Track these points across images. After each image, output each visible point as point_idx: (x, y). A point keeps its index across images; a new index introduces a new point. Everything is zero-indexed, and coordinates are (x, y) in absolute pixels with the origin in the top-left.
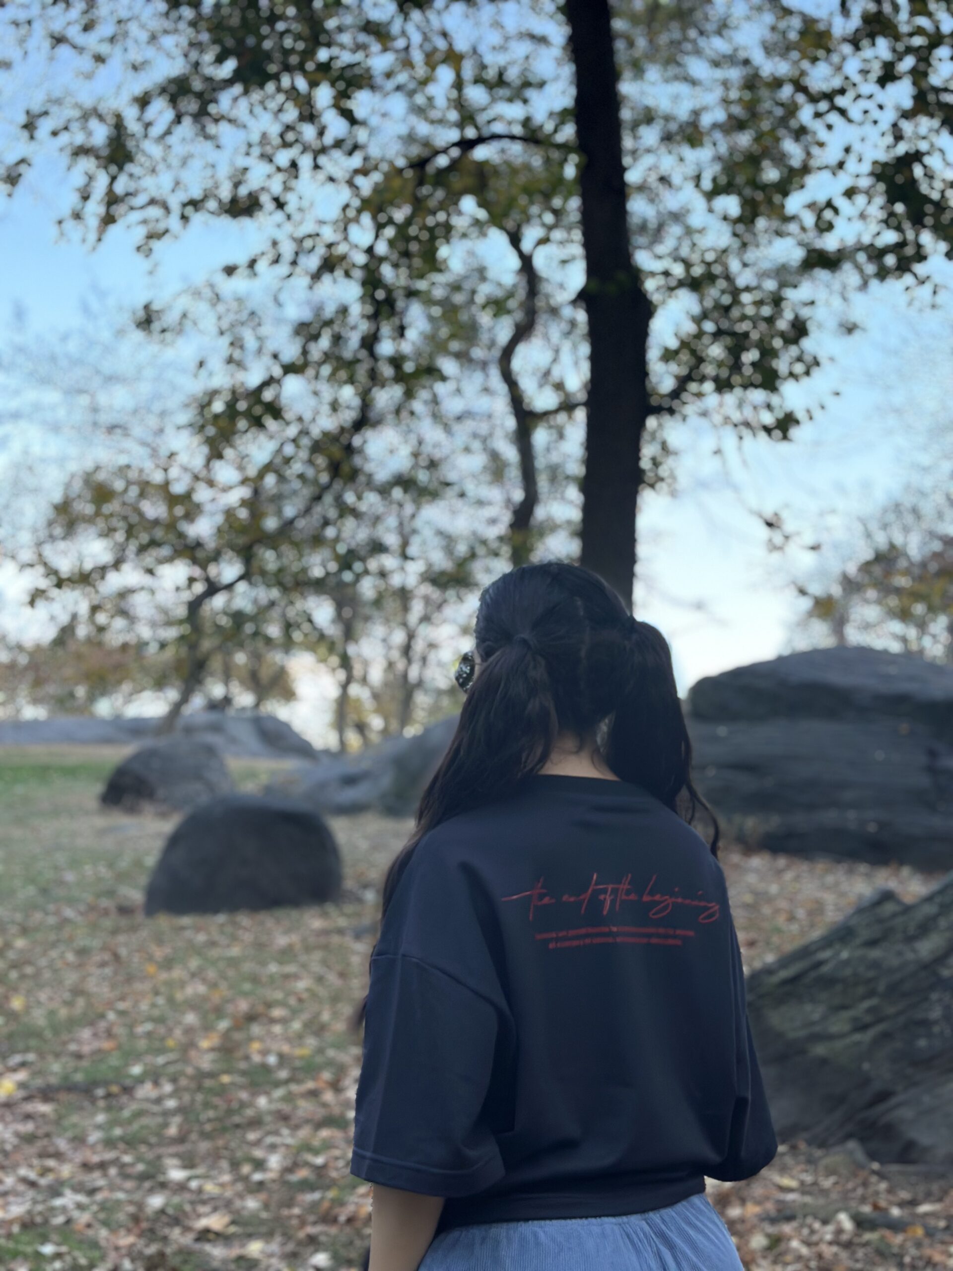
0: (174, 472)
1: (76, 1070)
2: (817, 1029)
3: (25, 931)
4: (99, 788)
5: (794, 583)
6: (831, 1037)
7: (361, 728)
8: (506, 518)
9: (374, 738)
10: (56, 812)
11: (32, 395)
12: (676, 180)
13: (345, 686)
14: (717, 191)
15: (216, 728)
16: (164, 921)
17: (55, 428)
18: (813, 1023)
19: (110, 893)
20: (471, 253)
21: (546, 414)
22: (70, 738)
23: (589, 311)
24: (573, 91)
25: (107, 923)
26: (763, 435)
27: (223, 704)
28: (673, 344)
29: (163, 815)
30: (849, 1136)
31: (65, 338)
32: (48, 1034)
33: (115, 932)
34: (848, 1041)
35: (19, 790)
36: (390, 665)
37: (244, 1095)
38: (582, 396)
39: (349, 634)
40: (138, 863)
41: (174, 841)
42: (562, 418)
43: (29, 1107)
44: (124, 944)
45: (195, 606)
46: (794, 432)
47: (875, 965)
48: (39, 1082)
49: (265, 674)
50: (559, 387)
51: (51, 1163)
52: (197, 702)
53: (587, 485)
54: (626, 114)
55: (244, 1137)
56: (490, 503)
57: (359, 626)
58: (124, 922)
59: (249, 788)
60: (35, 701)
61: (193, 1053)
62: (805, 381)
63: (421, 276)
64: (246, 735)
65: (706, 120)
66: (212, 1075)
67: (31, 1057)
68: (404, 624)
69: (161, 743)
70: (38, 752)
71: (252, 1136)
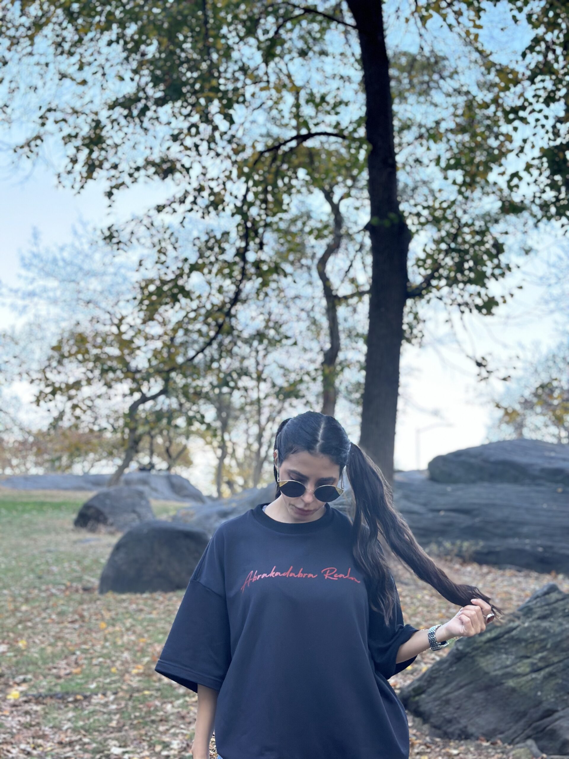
0: (123, 328)
1: (56, 685)
2: (509, 670)
3: (27, 601)
4: (74, 516)
5: (493, 400)
6: (518, 675)
7: (230, 484)
8: (320, 358)
9: (239, 490)
10: (48, 531)
11: (41, 283)
12: (425, 161)
13: (222, 459)
14: (449, 167)
15: (145, 482)
16: (111, 596)
17: (54, 301)
18: (507, 667)
19: (80, 579)
20: (303, 202)
21: (346, 298)
22: (58, 487)
23: (372, 237)
24: (364, 109)
25: (77, 597)
26: (475, 311)
27: (149, 468)
28: (423, 256)
29: (112, 534)
30: (528, 737)
31: (62, 249)
32: (40, 663)
33: (81, 603)
34: (529, 677)
35: (26, 516)
36: (249, 446)
37: (158, 703)
38: (367, 288)
39: (225, 427)
40: (96, 561)
41: (118, 548)
42: (355, 300)
43: (27, 707)
44: (87, 609)
45: (134, 408)
46: (494, 310)
47: (545, 631)
48: (34, 692)
49: (174, 450)
50: (353, 281)
51: (40, 741)
52: (134, 465)
53: (369, 340)
54: (396, 123)
55: (157, 728)
56: (311, 350)
57: (231, 422)
58: (86, 596)
59: (163, 517)
60: (37, 464)
61: (127, 676)
62: (501, 279)
63: (274, 215)
64: (162, 486)
65: (444, 126)
66: (138, 690)
67: (29, 676)
68: (258, 422)
69: (112, 490)
70: (38, 494)
71: (162, 728)
